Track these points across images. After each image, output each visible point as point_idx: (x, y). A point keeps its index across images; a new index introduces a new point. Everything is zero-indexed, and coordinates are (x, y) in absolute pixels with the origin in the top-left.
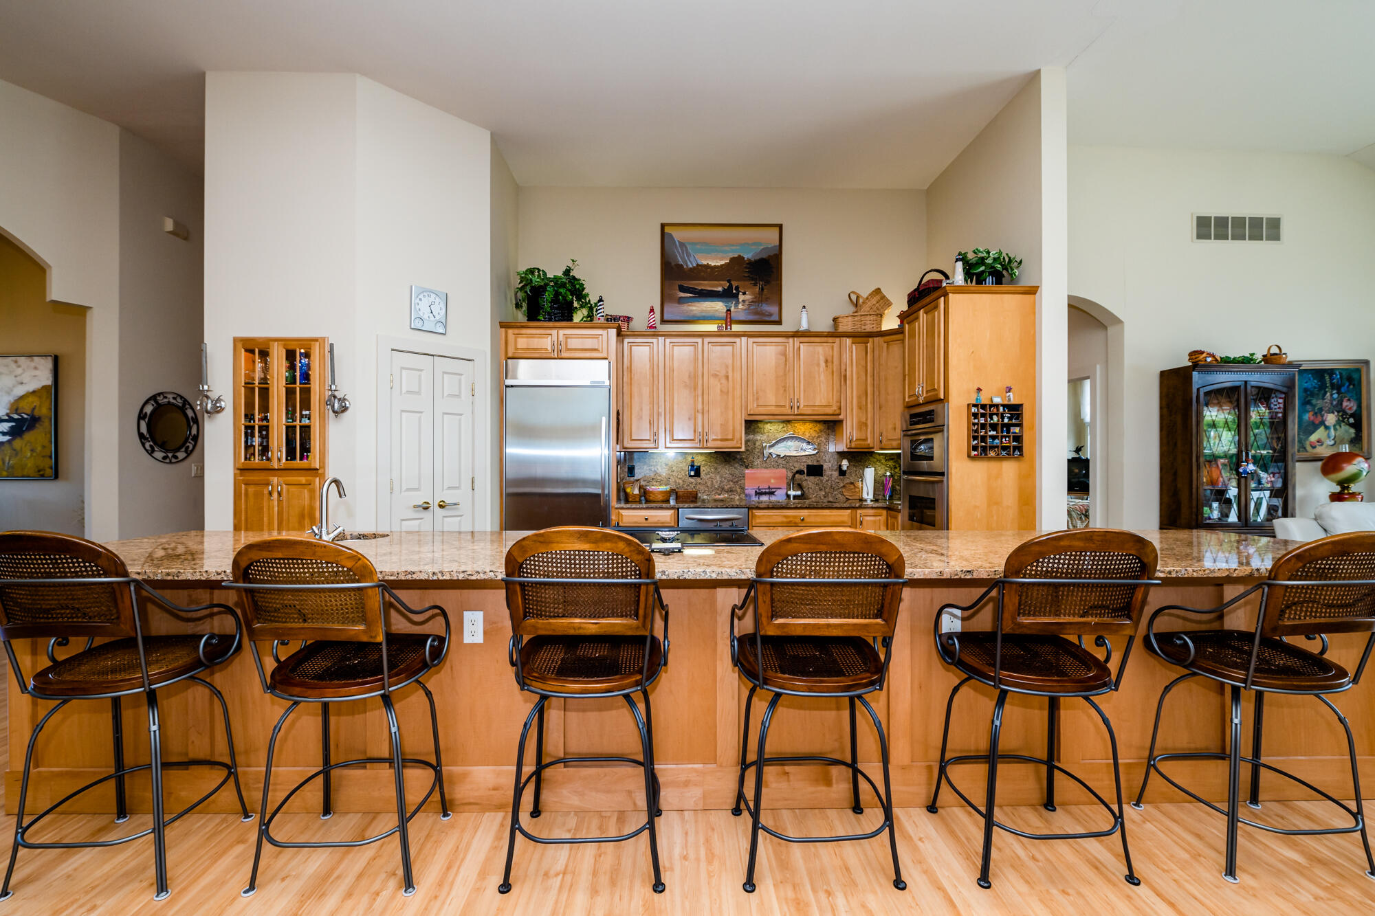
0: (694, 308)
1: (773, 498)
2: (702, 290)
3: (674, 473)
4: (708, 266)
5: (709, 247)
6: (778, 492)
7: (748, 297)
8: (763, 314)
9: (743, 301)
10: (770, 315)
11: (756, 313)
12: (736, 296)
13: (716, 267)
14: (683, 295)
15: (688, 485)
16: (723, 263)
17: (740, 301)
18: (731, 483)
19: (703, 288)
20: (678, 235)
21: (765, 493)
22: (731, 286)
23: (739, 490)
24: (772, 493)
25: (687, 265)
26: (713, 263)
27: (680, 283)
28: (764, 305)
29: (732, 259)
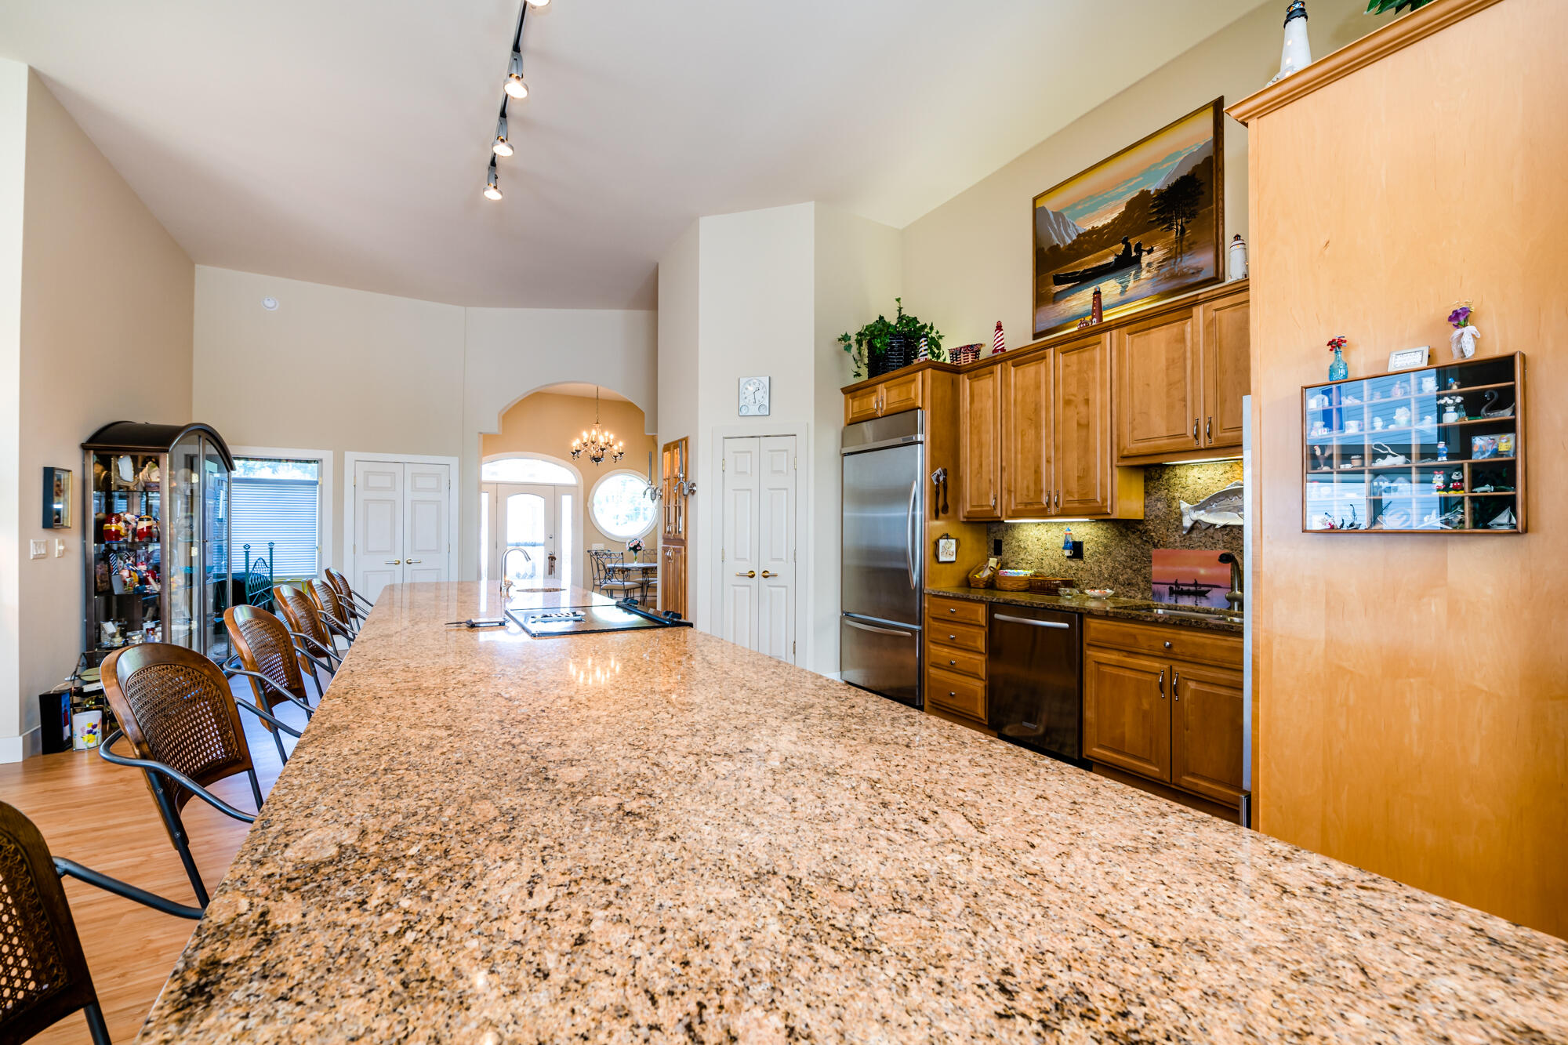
0: (1074, 303)
1: (1204, 604)
2: (1085, 271)
3: (1048, 552)
4: (1094, 231)
5: (1093, 201)
6: (1214, 594)
7: (1158, 254)
8: (1184, 275)
9: (1149, 265)
10: (1199, 271)
11: (1173, 276)
12: (1137, 261)
13: (1105, 227)
14: (1059, 288)
15: (1066, 571)
16: (1116, 215)
17: (1144, 265)
18: (1129, 571)
19: (1086, 267)
20: (1050, 205)
21: (1188, 593)
22: (1128, 247)
23: (1142, 585)
24: (1203, 594)
25: (1064, 241)
26: (1099, 224)
27: (1054, 273)
28: (1185, 258)
29: (1131, 205)
